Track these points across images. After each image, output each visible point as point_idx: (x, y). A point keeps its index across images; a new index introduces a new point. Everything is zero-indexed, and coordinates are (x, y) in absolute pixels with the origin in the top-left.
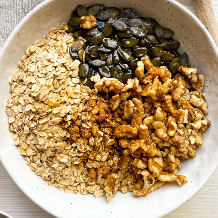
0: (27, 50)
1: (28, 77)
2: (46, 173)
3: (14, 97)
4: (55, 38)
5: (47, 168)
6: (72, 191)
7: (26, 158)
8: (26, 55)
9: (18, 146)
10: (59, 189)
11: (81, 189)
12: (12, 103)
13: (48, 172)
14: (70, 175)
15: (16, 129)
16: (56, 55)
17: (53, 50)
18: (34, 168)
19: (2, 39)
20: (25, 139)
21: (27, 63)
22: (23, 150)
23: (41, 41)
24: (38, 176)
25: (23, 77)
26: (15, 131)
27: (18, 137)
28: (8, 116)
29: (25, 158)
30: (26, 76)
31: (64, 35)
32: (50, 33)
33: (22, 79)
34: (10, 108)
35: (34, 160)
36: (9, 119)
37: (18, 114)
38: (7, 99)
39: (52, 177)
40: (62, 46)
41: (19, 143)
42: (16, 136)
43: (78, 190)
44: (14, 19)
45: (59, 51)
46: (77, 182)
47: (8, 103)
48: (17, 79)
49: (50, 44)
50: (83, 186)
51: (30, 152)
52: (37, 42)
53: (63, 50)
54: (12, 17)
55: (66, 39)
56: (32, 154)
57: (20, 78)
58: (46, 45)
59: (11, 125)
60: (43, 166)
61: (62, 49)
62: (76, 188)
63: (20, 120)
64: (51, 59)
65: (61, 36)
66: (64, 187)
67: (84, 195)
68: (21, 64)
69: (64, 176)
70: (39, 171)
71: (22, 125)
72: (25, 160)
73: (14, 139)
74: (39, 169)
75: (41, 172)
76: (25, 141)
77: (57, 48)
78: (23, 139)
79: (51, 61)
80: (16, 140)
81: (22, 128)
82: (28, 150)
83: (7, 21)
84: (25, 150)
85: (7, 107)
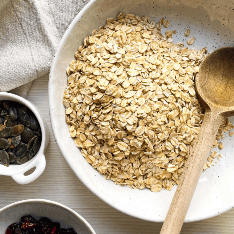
0: (84, 40)
1: (88, 67)
2: (105, 166)
3: (72, 88)
4: (113, 28)
5: (106, 160)
6: (129, 186)
7: (83, 151)
8: (84, 45)
9: (75, 138)
10: (116, 183)
11: (138, 182)
12: (70, 94)
13: (107, 164)
14: (129, 167)
15: (73, 121)
16: (116, 46)
17: (113, 40)
18: (91, 160)
19: (56, 29)
20: (84, 129)
21: (85, 53)
22: (80, 142)
23: (98, 31)
24: (95, 169)
25: (82, 67)
26: (73, 122)
27: (75, 128)
28: (65, 107)
29: (81, 151)
30: (85, 66)
31: (122, 25)
32: (107, 23)
33: (80, 70)
34: (68, 99)
35: (92, 152)
36: (66, 111)
37: (78, 104)
38: (63, 90)
39: (110, 170)
40: (121, 37)
41: (76, 135)
42: (72, 128)
43: (135, 184)
44: (71, 9)
45: (118, 41)
46: (135, 175)
47: (65, 93)
48: (75, 69)
49: (109, 34)
50: (140, 180)
51: (88, 144)
52: (93, 32)
53: (122, 41)
54: (68, 6)
55: (125, 29)
56: (91, 145)
57: (79, 68)
58: (105, 35)
59: (67, 116)
60: (101, 158)
61: (121, 39)
62: (134, 182)
63: (80, 110)
64: (111, 50)
65: (119, 27)
66: (122, 181)
67: (140, 189)
68: (78, 55)
69: (123, 168)
70: (97, 163)
71: (81, 116)
72: (82, 152)
73: (71, 131)
74: (97, 162)
75: (99, 165)
76: (83, 132)
77: (117, 39)
78: (81, 130)
79: (112, 52)
80: (73, 131)
81: (81, 118)
82: (86, 141)
83: (62, 10)
84: (82, 142)
85: (64, 98)
